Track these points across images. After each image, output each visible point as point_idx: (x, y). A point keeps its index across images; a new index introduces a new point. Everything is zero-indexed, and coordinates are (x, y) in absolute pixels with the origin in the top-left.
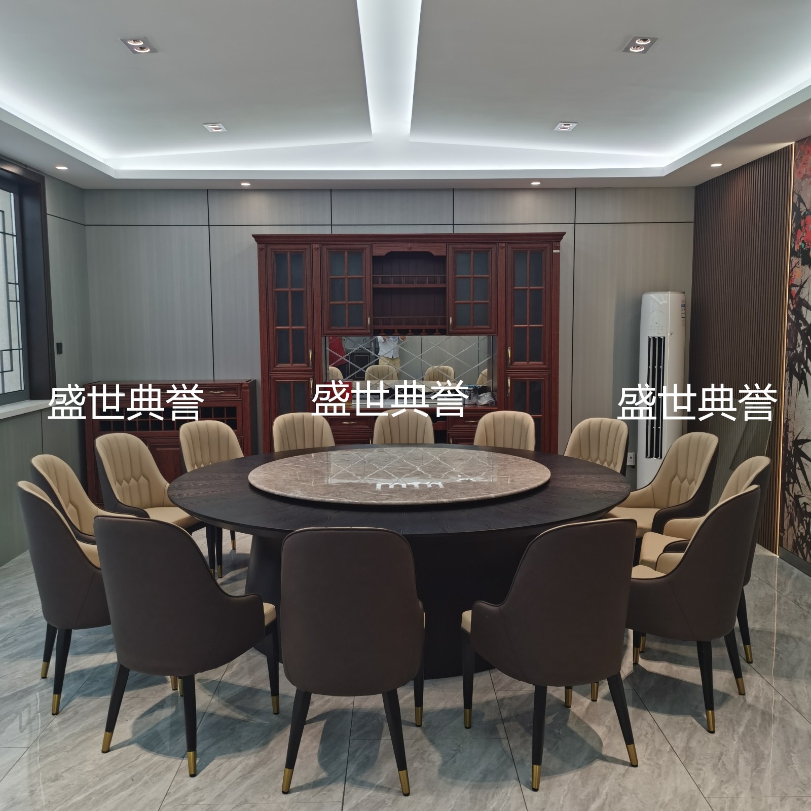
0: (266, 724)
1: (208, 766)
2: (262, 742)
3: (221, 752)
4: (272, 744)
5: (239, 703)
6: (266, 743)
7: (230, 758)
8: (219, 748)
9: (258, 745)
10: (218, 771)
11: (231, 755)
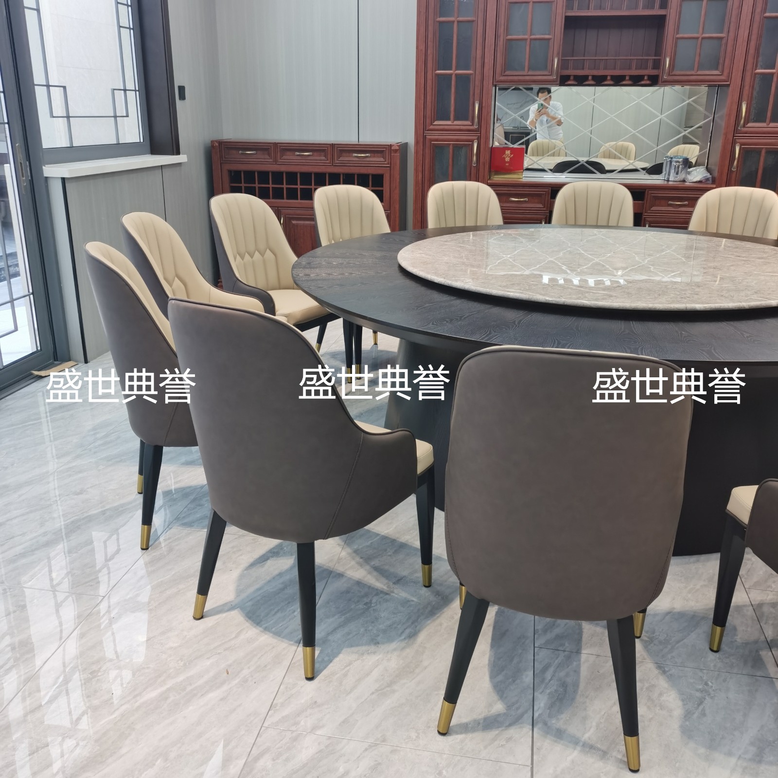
0: (413, 601)
1: (331, 664)
2: (408, 631)
3: (351, 642)
4: (422, 636)
5: (376, 562)
6: (413, 635)
7: (363, 654)
8: (349, 634)
9: (403, 637)
10: (345, 675)
11: (364, 648)
